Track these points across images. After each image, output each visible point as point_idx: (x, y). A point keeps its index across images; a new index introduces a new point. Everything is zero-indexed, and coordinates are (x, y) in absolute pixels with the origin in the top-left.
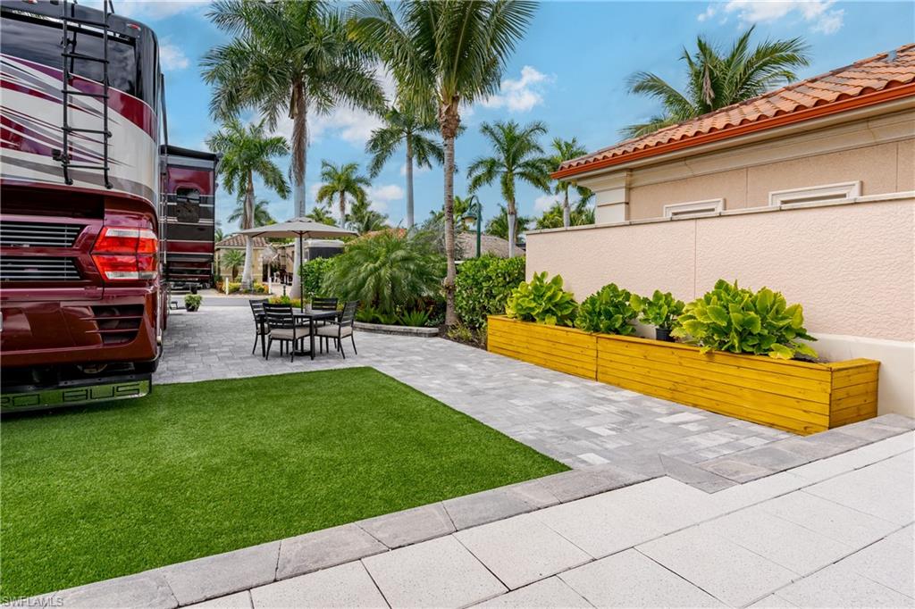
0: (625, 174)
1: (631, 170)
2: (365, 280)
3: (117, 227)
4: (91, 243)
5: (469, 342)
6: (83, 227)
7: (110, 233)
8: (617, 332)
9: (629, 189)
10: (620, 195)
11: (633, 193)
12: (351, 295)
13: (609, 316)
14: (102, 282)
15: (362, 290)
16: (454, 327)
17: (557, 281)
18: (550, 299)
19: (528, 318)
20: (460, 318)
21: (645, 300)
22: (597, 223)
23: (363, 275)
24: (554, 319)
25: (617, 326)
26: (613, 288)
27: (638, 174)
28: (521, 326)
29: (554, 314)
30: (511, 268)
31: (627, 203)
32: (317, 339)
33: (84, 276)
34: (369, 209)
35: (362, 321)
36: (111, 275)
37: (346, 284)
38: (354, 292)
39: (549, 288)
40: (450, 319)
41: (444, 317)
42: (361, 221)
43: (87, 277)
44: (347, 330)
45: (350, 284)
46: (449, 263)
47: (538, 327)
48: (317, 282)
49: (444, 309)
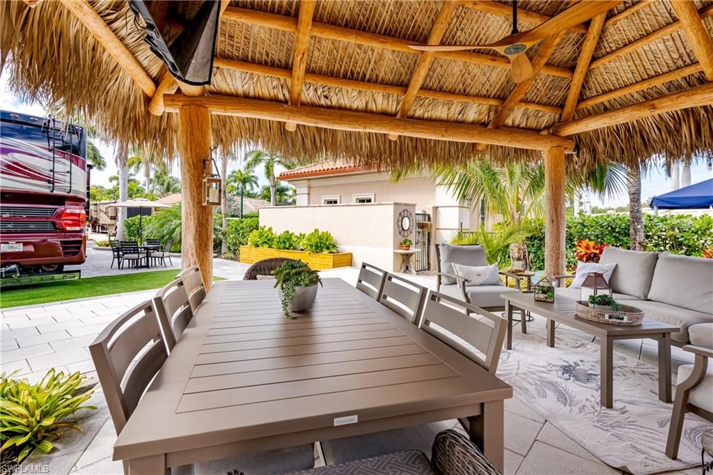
0: (306, 181)
1: (309, 179)
2: (174, 229)
3: (70, 209)
4: (60, 216)
5: (232, 259)
6: (56, 209)
7: (68, 211)
8: (288, 249)
9: (309, 187)
10: (305, 190)
11: (311, 189)
12: (166, 238)
13: (284, 243)
14: (65, 231)
15: (173, 235)
16: (225, 253)
17: (270, 229)
18: (266, 237)
19: (257, 246)
20: (229, 248)
21: (297, 236)
22: (297, 204)
23: (173, 227)
24: (267, 246)
25: (287, 246)
26: (287, 232)
27: (312, 182)
28: (254, 249)
29: (267, 243)
30: (252, 224)
31: (309, 194)
32: (150, 258)
33: (56, 228)
34: (170, 175)
35: (173, 252)
36: (68, 228)
37: (163, 231)
38: (168, 236)
39: (266, 233)
40: (224, 249)
41: (221, 248)
42: (163, 184)
43: (58, 229)
44: (166, 254)
45: (165, 231)
46: (223, 220)
47: (260, 249)
48: (138, 231)
49: (221, 244)
